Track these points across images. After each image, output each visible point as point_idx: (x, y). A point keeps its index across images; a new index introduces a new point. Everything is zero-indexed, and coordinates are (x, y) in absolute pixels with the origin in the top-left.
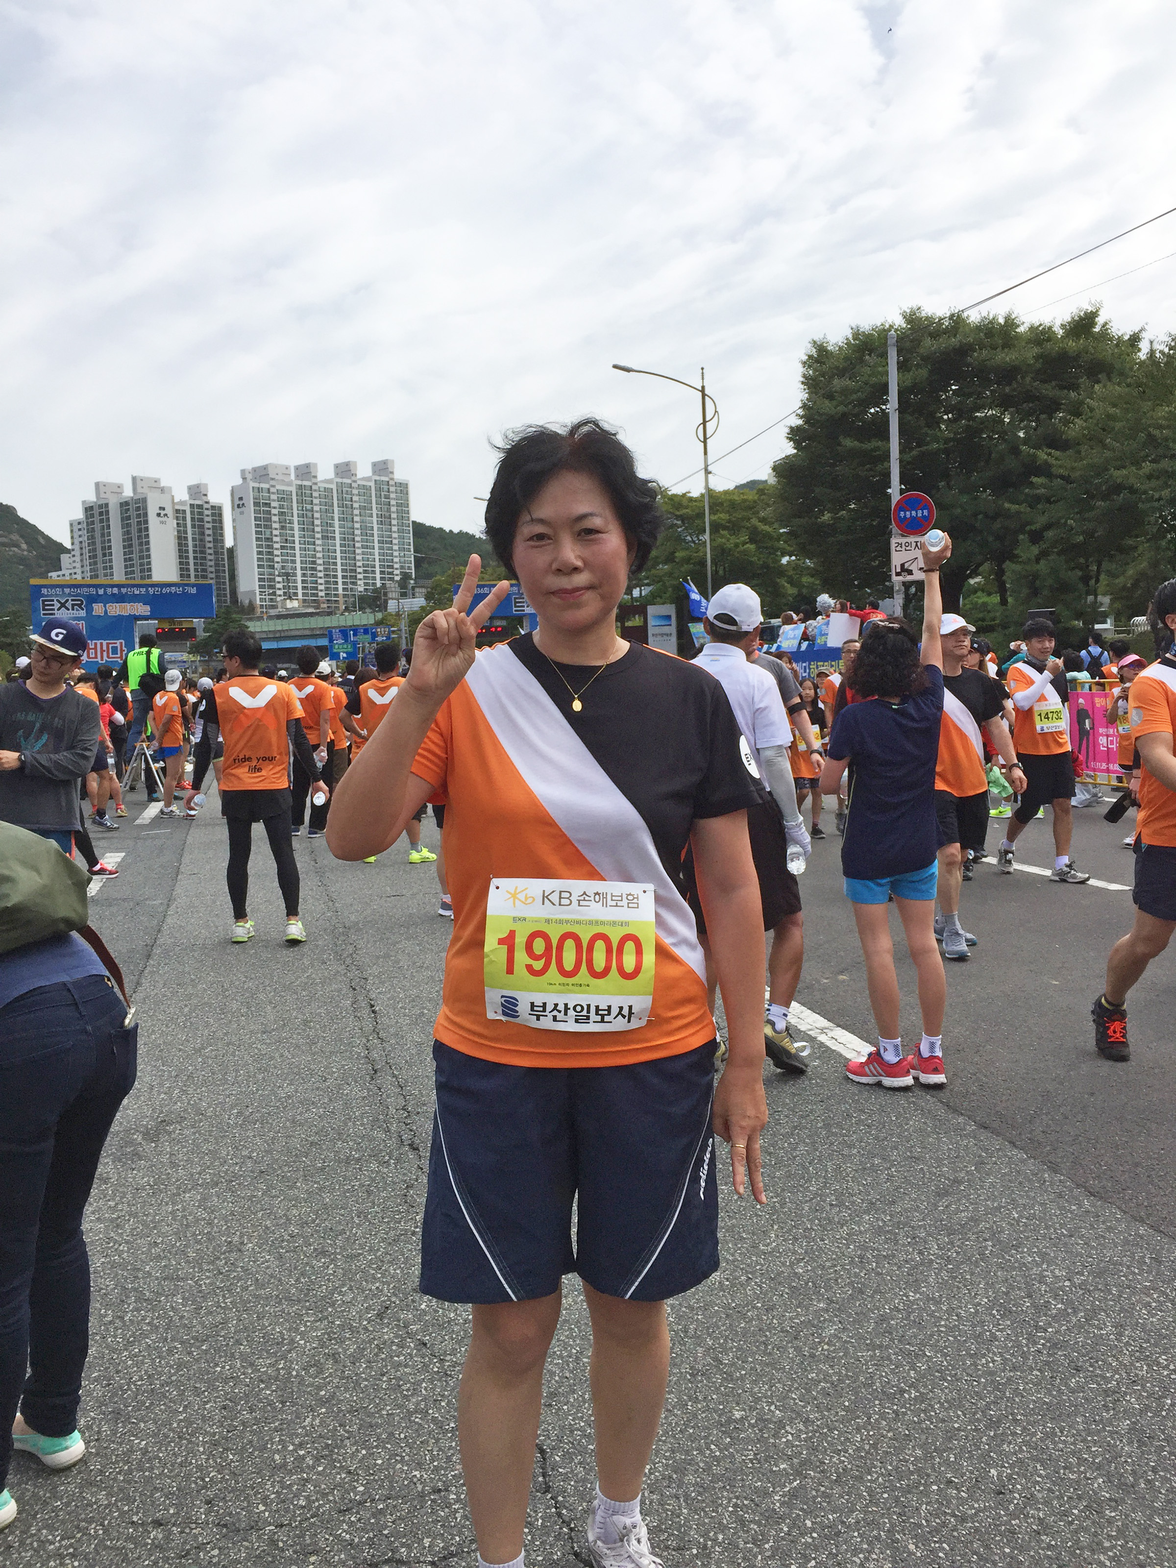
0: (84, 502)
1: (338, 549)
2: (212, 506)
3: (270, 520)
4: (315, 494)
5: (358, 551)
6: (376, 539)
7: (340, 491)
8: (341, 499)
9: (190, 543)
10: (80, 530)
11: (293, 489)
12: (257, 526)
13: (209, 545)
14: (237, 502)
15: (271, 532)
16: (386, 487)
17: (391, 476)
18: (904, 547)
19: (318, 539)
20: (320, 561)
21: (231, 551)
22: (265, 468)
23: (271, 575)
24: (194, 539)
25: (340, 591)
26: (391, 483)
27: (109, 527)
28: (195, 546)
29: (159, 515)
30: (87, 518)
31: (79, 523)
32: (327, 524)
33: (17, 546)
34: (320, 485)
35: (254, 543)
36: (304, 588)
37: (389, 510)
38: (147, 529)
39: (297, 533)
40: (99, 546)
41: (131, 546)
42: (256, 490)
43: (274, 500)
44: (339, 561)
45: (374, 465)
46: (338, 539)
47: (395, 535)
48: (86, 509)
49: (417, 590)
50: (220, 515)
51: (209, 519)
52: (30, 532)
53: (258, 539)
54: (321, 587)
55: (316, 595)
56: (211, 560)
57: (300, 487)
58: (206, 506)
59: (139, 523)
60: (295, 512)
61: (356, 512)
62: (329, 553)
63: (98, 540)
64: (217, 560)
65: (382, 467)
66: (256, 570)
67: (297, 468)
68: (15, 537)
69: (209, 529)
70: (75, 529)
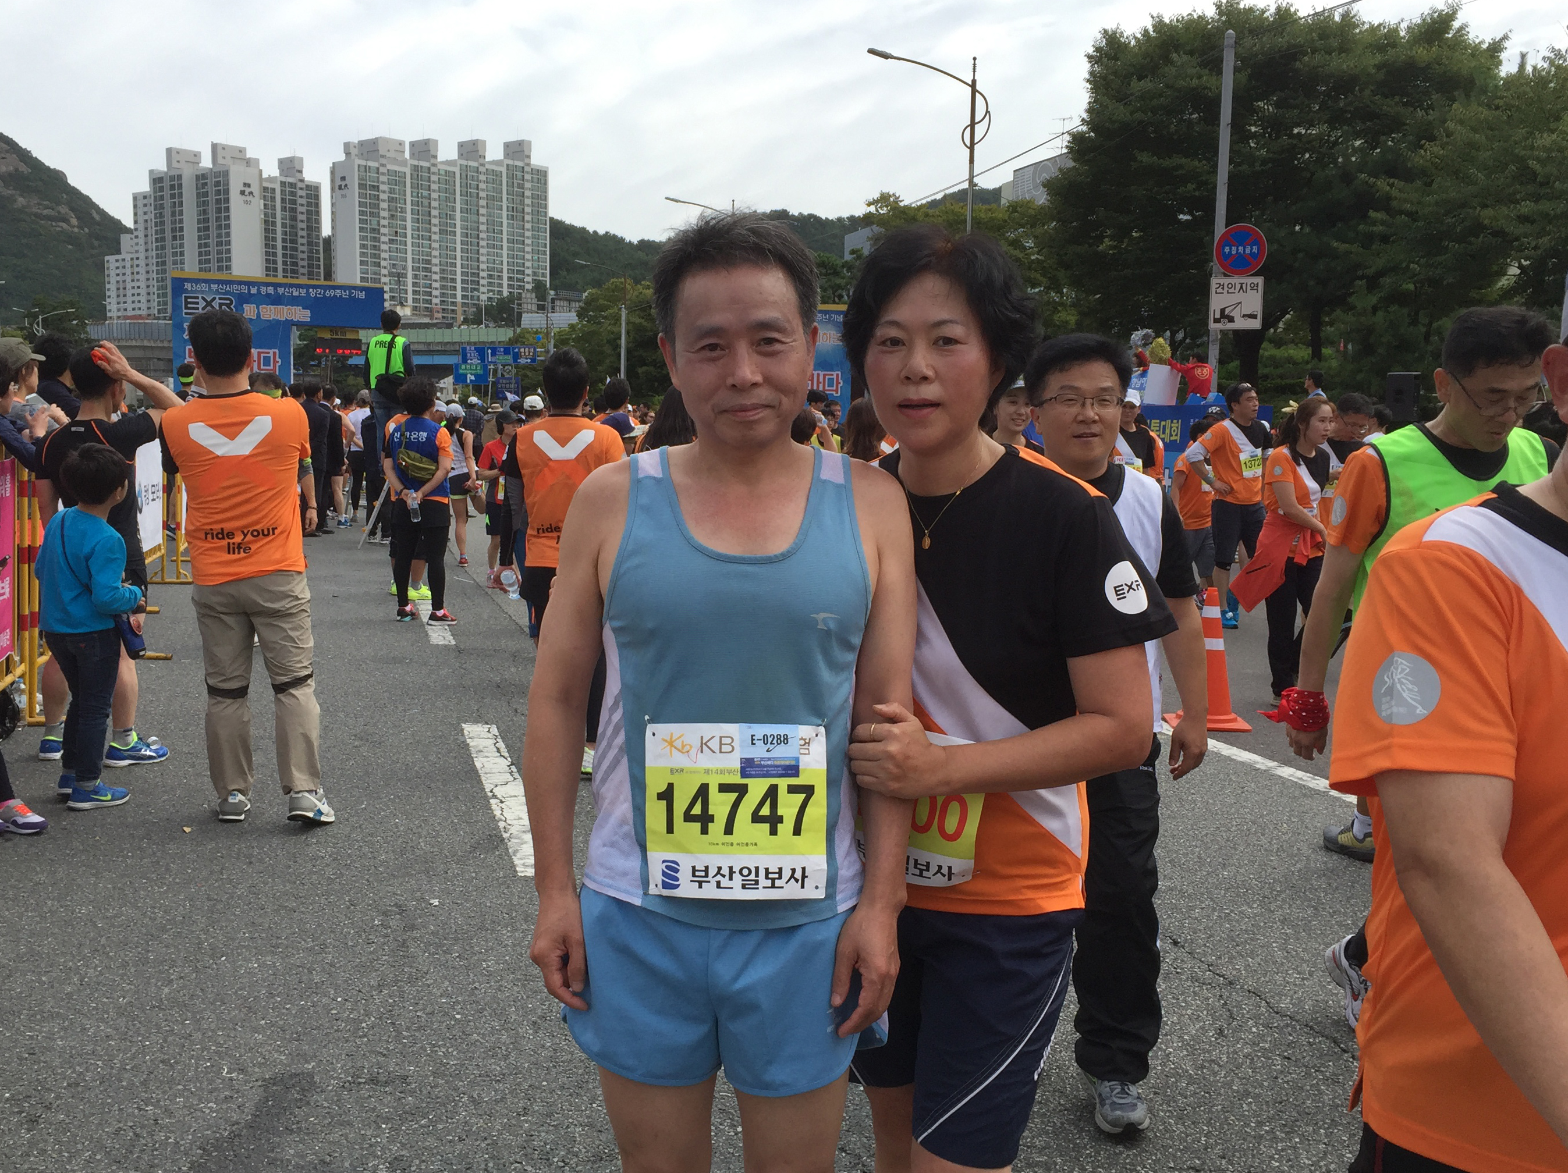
0: (151, 172)
1: (459, 247)
2: (307, 186)
3: (377, 206)
4: (434, 178)
5: (482, 251)
6: (505, 237)
7: (464, 176)
8: (465, 185)
9: (279, 229)
10: (145, 205)
11: (408, 171)
12: (361, 213)
13: (301, 233)
14: (338, 182)
15: (379, 222)
16: (519, 174)
17: (526, 161)
18: (1226, 289)
19: (435, 233)
20: (435, 261)
21: (328, 241)
22: (374, 142)
23: (375, 274)
24: (284, 225)
25: (459, 299)
26: (527, 169)
27: (181, 204)
28: (285, 233)
29: (242, 193)
30: (155, 192)
31: (145, 197)
32: (447, 216)
33: (65, 220)
34: (439, 166)
35: (358, 233)
36: (415, 292)
37: (522, 203)
38: (227, 209)
39: (409, 224)
40: (168, 227)
41: (207, 229)
42: (362, 169)
43: (383, 183)
44: (459, 262)
45: (507, 145)
46: (458, 234)
47: (528, 234)
48: (154, 180)
49: (558, 303)
50: (317, 197)
51: (304, 201)
52: (82, 205)
53: (361, 229)
54: (435, 293)
55: (430, 302)
56: (303, 252)
57: (416, 168)
58: (300, 185)
59: (218, 201)
60: (409, 199)
61: (482, 202)
62: (447, 250)
63: (168, 219)
64: (311, 251)
65: (517, 150)
66: (358, 267)
67: (413, 144)
68: (64, 209)
69: (302, 213)
70: (140, 204)
